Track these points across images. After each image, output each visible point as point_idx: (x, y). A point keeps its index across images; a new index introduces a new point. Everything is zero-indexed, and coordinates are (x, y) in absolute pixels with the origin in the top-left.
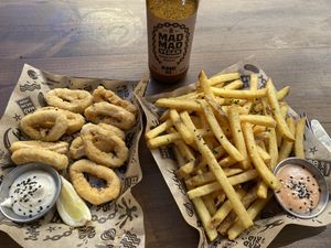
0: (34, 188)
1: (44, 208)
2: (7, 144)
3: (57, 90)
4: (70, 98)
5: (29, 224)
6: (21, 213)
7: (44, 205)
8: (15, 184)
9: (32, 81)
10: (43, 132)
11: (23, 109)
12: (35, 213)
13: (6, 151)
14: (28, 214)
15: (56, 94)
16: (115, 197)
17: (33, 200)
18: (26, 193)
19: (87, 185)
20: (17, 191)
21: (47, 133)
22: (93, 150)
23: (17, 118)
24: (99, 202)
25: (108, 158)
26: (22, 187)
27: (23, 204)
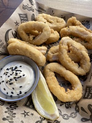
0: (19, 75)
1: (23, 93)
2: (6, 38)
3: (44, 14)
4: (52, 21)
5: (9, 103)
6: (5, 92)
7: (23, 91)
8: (5, 68)
9: (30, 5)
10: (31, 37)
11: (21, 20)
12: (15, 95)
13: (5, 43)
14: (10, 94)
15: (43, 16)
16: (78, 99)
17: (16, 85)
18: (12, 77)
19: (57, 83)
20: (6, 74)
21: (34, 38)
22: (66, 57)
23: (17, 24)
24: (65, 101)
25: (75, 67)
26: (10, 72)
27: (8, 85)
